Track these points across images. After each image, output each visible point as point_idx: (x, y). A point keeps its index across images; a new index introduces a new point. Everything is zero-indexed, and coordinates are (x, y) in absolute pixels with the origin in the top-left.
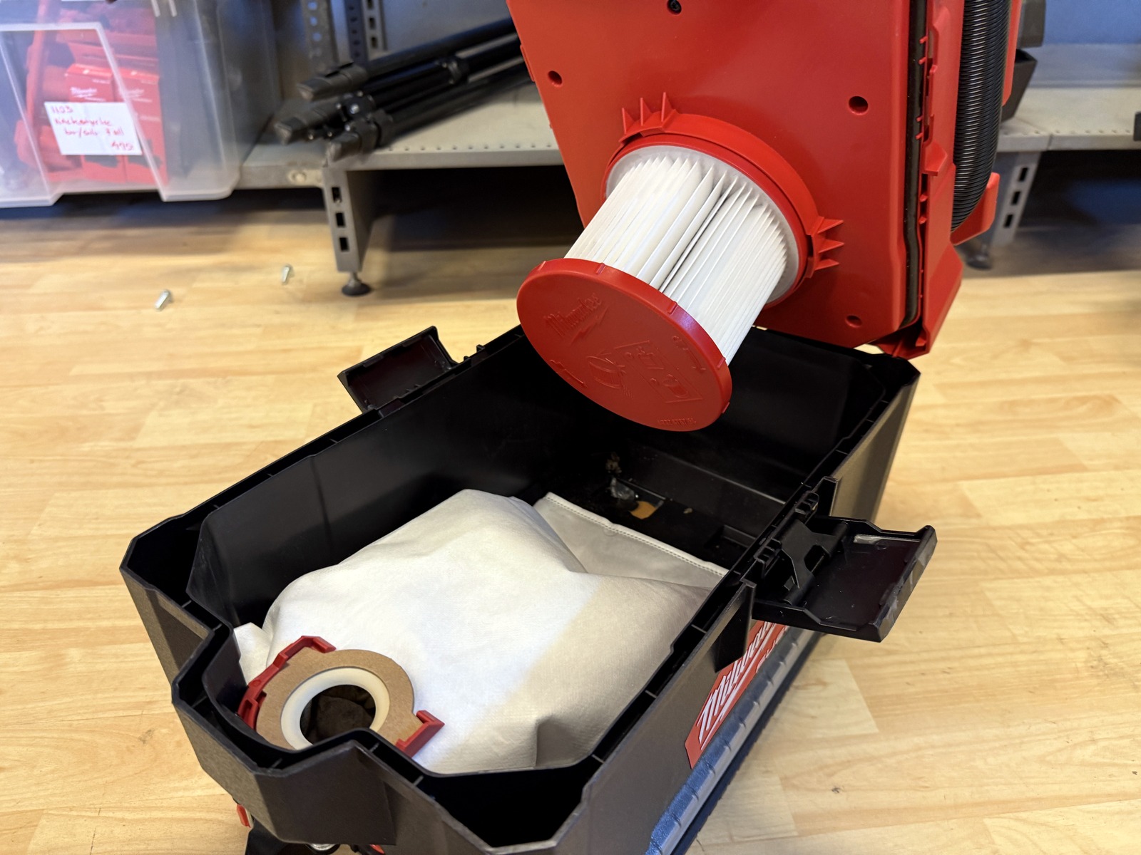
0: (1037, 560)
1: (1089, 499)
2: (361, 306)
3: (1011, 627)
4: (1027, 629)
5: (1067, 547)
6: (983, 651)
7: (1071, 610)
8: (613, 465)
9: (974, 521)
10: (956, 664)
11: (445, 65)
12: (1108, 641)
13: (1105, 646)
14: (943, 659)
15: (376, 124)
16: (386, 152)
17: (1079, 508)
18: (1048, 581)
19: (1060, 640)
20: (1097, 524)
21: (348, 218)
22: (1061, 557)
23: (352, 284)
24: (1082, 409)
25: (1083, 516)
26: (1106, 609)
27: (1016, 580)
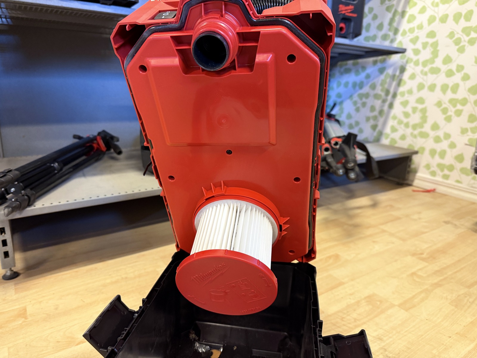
1: (351, 294)
2: (15, 284)
5: (355, 315)
8: (193, 336)
11: (52, 165)
12: (385, 348)
13: (385, 350)
15: (27, 196)
16: (32, 208)
17: (350, 299)
20: (358, 303)
21: (9, 242)
22: (355, 320)
23: (9, 273)
24: (331, 261)
25: (353, 301)
26: (378, 335)
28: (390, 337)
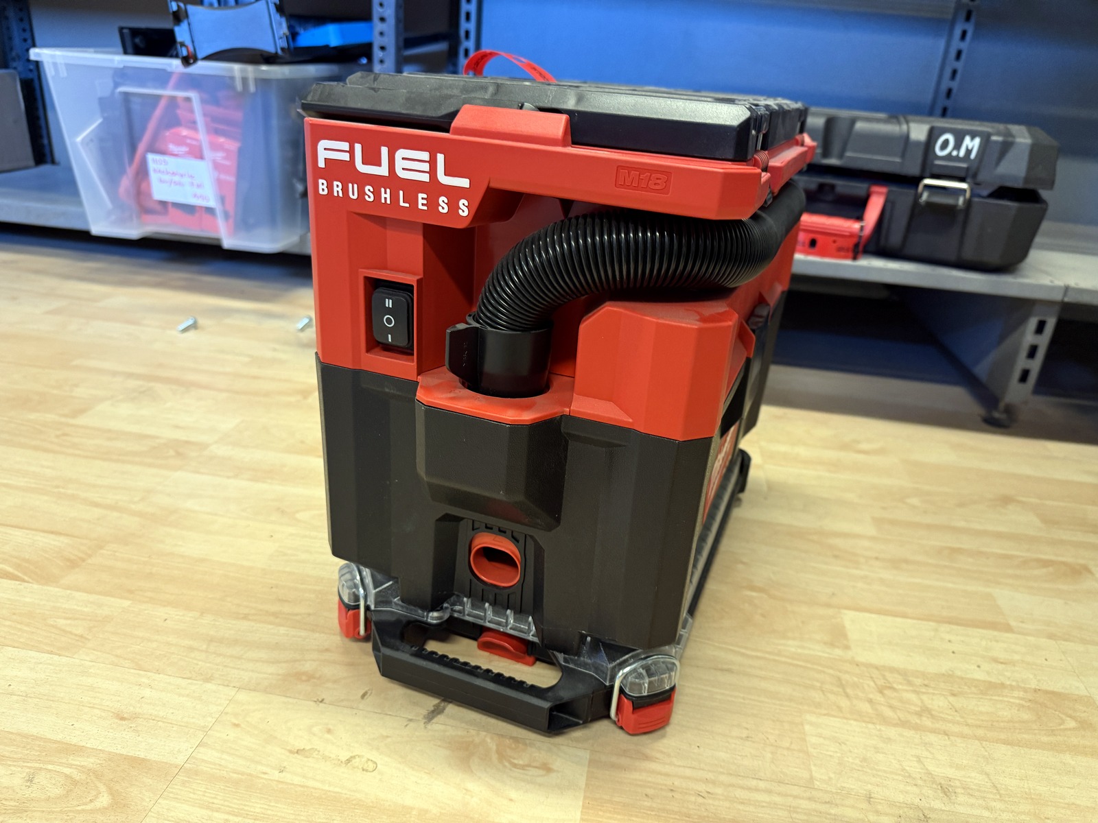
0: (891, 707)
1: (996, 660)
3: (813, 768)
4: (832, 776)
5: (938, 703)
6: (762, 785)
7: (903, 770)
9: (838, 652)
10: (719, 791)
12: (932, 816)
14: (707, 781)
17: (979, 666)
18: (892, 732)
19: (869, 798)
20: (990, 688)
22: (925, 711)
25: (979, 675)
26: (950, 779)
27: (852, 722)
28: (987, 808)
